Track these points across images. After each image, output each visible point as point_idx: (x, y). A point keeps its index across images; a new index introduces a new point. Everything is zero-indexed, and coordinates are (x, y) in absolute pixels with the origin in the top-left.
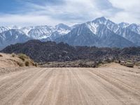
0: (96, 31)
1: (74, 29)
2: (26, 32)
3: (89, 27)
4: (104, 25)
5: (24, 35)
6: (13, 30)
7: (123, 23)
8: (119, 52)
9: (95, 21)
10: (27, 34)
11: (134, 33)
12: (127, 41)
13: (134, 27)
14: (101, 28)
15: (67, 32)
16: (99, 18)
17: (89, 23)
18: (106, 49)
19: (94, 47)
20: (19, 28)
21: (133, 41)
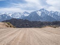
0: (40, 14)
1: (31, 14)
2: (10, 15)
3: (37, 13)
4: (44, 12)
5: (10, 17)
6: (5, 14)
7: (52, 11)
8: (50, 24)
9: (40, 10)
10: (11, 16)
11: (56, 15)
12: (54, 19)
13: (56, 13)
14: (42, 13)
15: (28, 15)
16: (42, 9)
17: (37, 11)
18: (45, 22)
19: (40, 21)
20: (7, 14)
21: (56, 19)
